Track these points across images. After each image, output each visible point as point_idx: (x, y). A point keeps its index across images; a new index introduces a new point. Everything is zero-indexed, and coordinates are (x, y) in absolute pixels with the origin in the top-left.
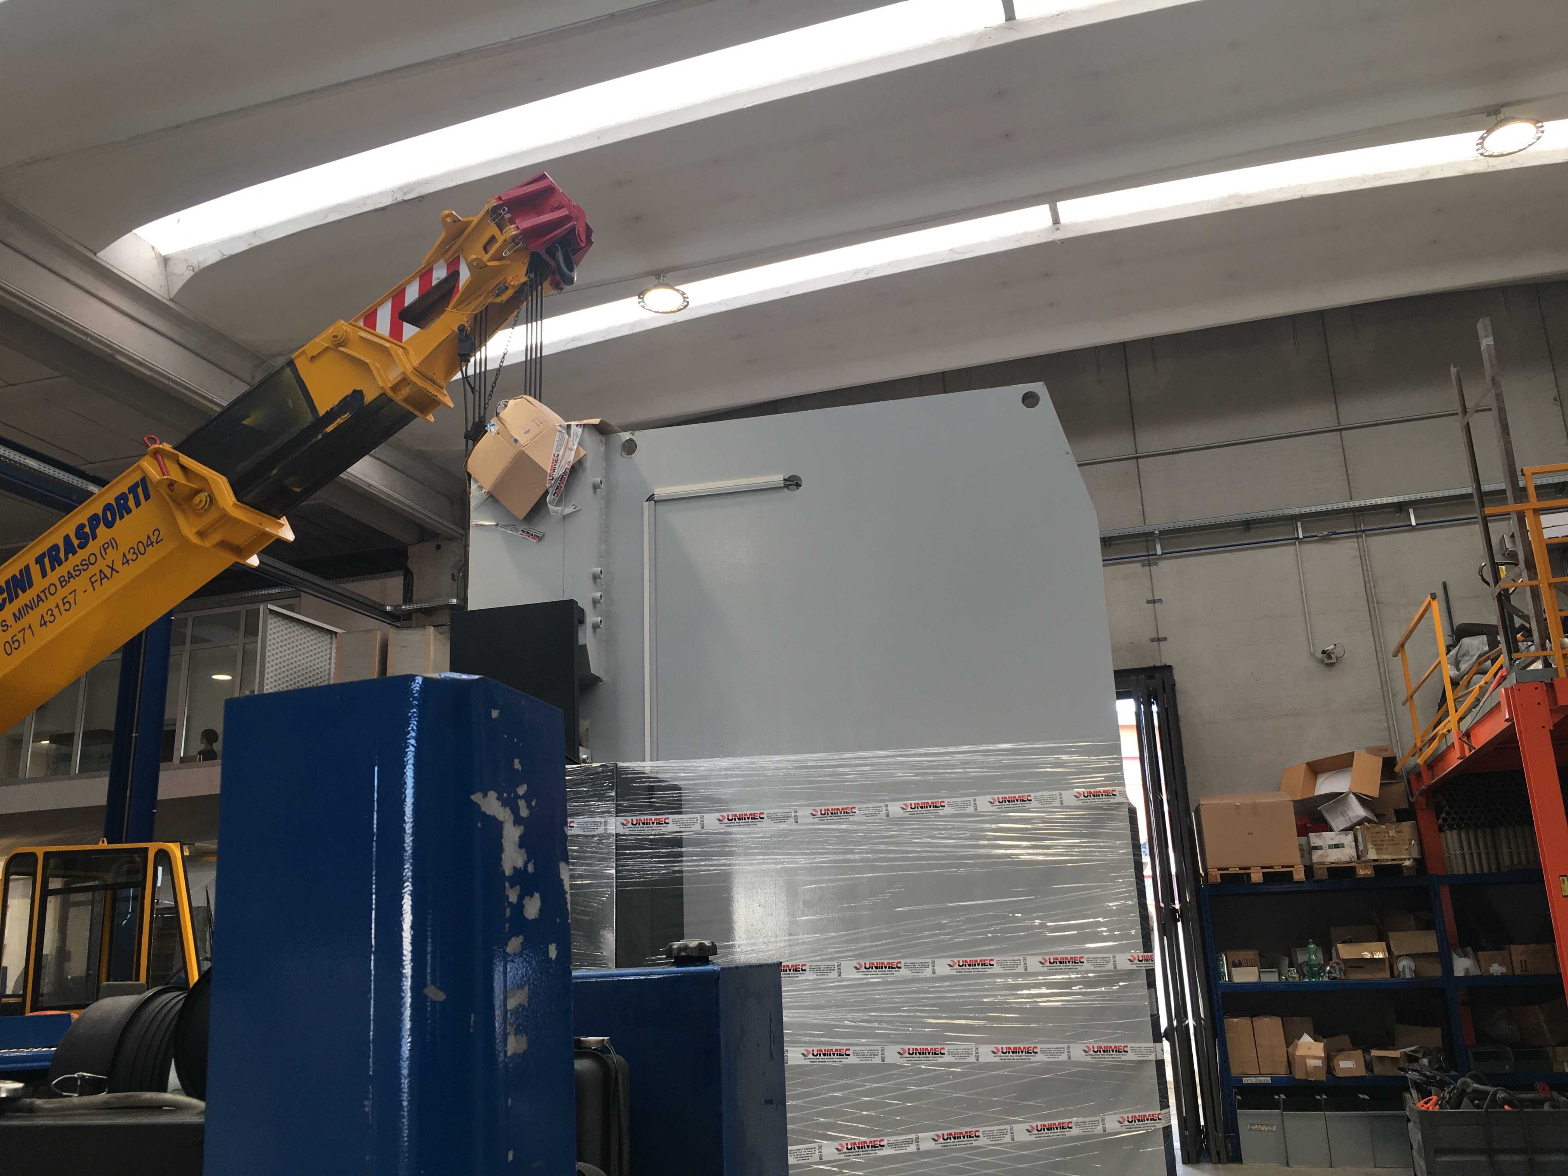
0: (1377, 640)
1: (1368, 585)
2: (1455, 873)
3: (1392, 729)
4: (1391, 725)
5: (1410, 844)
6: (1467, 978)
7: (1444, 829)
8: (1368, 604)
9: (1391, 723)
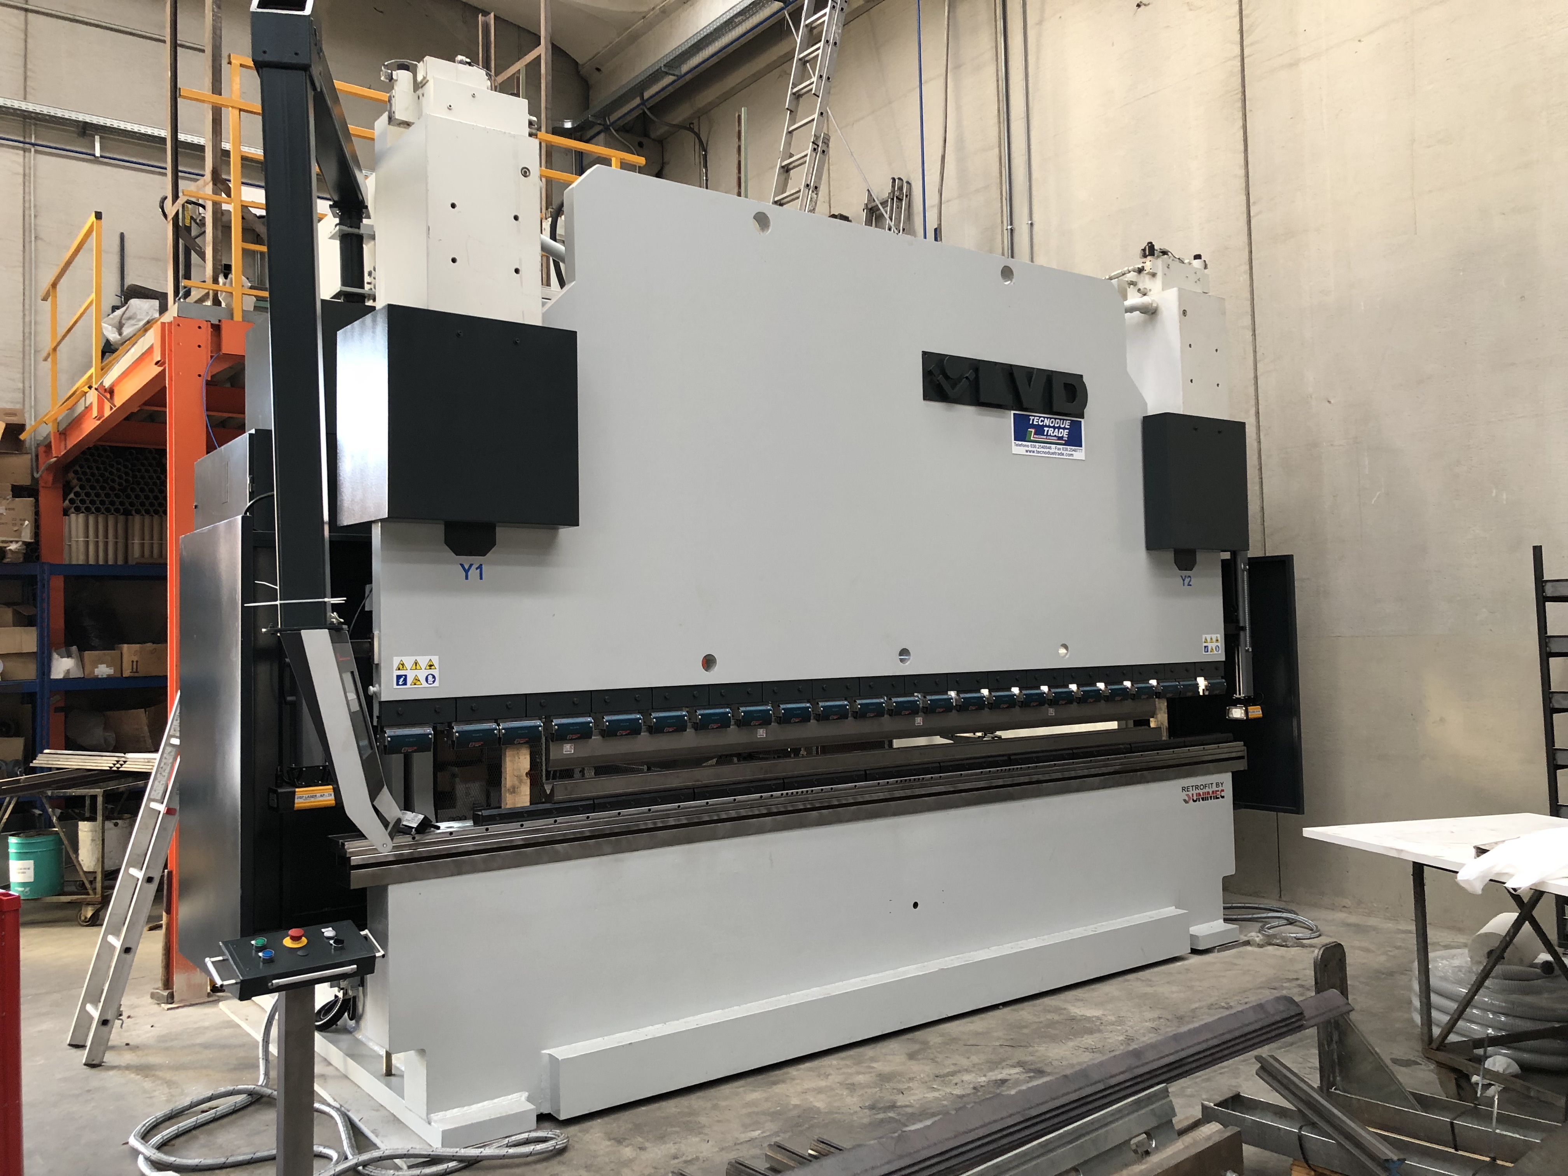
0: (27, 283)
1: (27, 212)
2: (74, 562)
3: (27, 392)
4: (27, 388)
5: (22, 525)
6: (66, 680)
7: (69, 513)
8: (24, 235)
9: (27, 384)
